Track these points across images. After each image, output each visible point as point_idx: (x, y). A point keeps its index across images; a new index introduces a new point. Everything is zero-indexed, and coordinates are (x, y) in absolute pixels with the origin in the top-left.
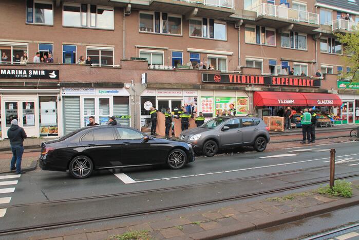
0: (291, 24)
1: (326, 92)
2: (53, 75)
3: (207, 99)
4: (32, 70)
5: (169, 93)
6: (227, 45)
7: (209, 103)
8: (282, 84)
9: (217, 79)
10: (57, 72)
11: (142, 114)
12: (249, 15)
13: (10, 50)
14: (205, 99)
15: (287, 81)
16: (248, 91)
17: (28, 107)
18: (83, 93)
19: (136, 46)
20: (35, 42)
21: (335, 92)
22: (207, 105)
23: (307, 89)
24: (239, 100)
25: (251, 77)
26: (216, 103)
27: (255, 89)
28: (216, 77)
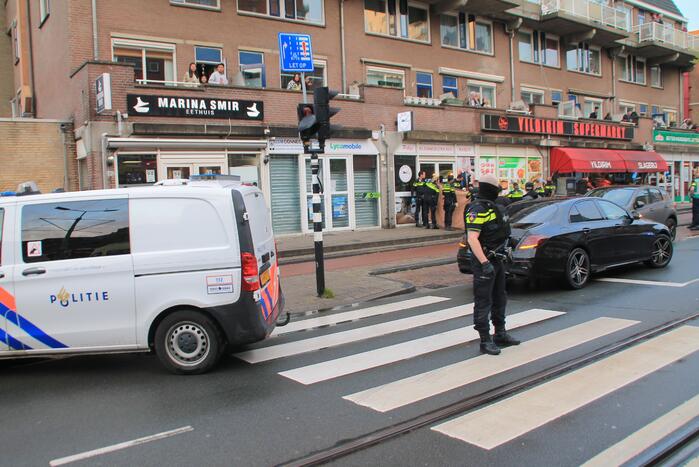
0: (591, 28)
1: (640, 149)
2: (253, 112)
3: (487, 161)
4: (217, 100)
5: (436, 149)
6: (495, 63)
7: (490, 168)
8: (587, 135)
9: (503, 124)
10: (260, 106)
11: (397, 191)
12: (530, 11)
13: (141, 58)
14: (485, 160)
15: (592, 130)
16: (542, 147)
19: (363, 59)
20: (189, 42)
21: (651, 148)
23: (617, 143)
24: (529, 162)
25: (548, 122)
26: (500, 169)
27: (551, 143)
28: (502, 120)
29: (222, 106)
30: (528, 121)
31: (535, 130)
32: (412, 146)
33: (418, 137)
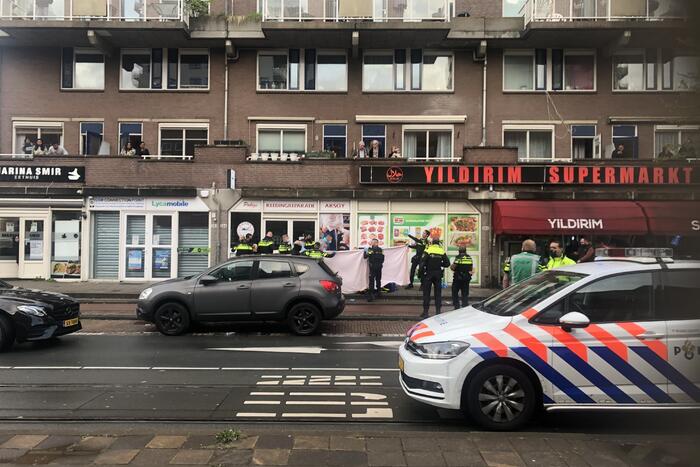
2: (75, 176)
3: (373, 218)
4: (41, 167)
5: (289, 206)
7: (377, 227)
8: (581, 181)
9: (394, 176)
10: (81, 171)
13: (36, 135)
14: (368, 218)
15: (595, 174)
16: (478, 201)
17: (34, 228)
18: (125, 207)
19: (250, 118)
20: (74, 119)
22: (372, 230)
23: (669, 191)
24: (453, 220)
25: (486, 169)
26: (395, 227)
27: (499, 195)
28: (392, 172)
29: (46, 172)
30: (445, 170)
31: (457, 180)
32: (255, 203)
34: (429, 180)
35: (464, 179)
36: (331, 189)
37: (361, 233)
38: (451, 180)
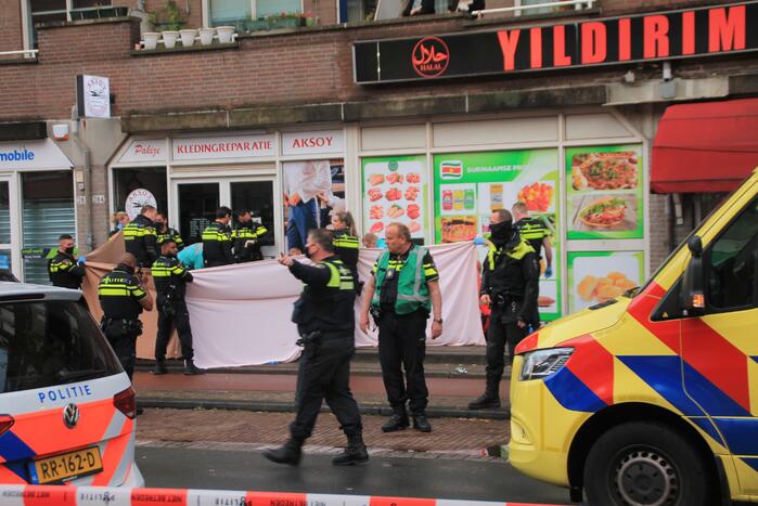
3: (393, 167)
5: (221, 148)
7: (403, 187)
9: (429, 61)
14: (382, 168)
16: (637, 110)
22: (393, 195)
24: (577, 161)
25: (649, 21)
26: (443, 187)
27: (691, 88)
28: (424, 51)
30: (547, 35)
31: (576, 58)
32: (155, 145)
33: (147, 126)
34: (509, 64)
35: (594, 54)
36: (294, 103)
37: (369, 205)
38: (561, 60)
